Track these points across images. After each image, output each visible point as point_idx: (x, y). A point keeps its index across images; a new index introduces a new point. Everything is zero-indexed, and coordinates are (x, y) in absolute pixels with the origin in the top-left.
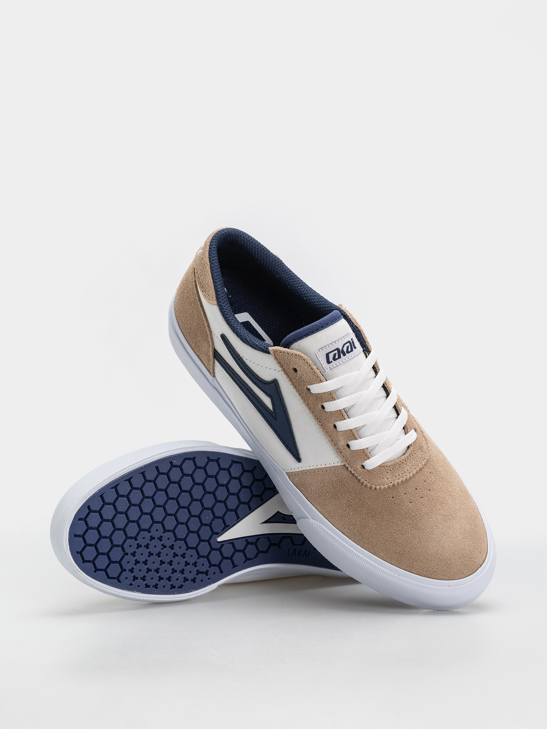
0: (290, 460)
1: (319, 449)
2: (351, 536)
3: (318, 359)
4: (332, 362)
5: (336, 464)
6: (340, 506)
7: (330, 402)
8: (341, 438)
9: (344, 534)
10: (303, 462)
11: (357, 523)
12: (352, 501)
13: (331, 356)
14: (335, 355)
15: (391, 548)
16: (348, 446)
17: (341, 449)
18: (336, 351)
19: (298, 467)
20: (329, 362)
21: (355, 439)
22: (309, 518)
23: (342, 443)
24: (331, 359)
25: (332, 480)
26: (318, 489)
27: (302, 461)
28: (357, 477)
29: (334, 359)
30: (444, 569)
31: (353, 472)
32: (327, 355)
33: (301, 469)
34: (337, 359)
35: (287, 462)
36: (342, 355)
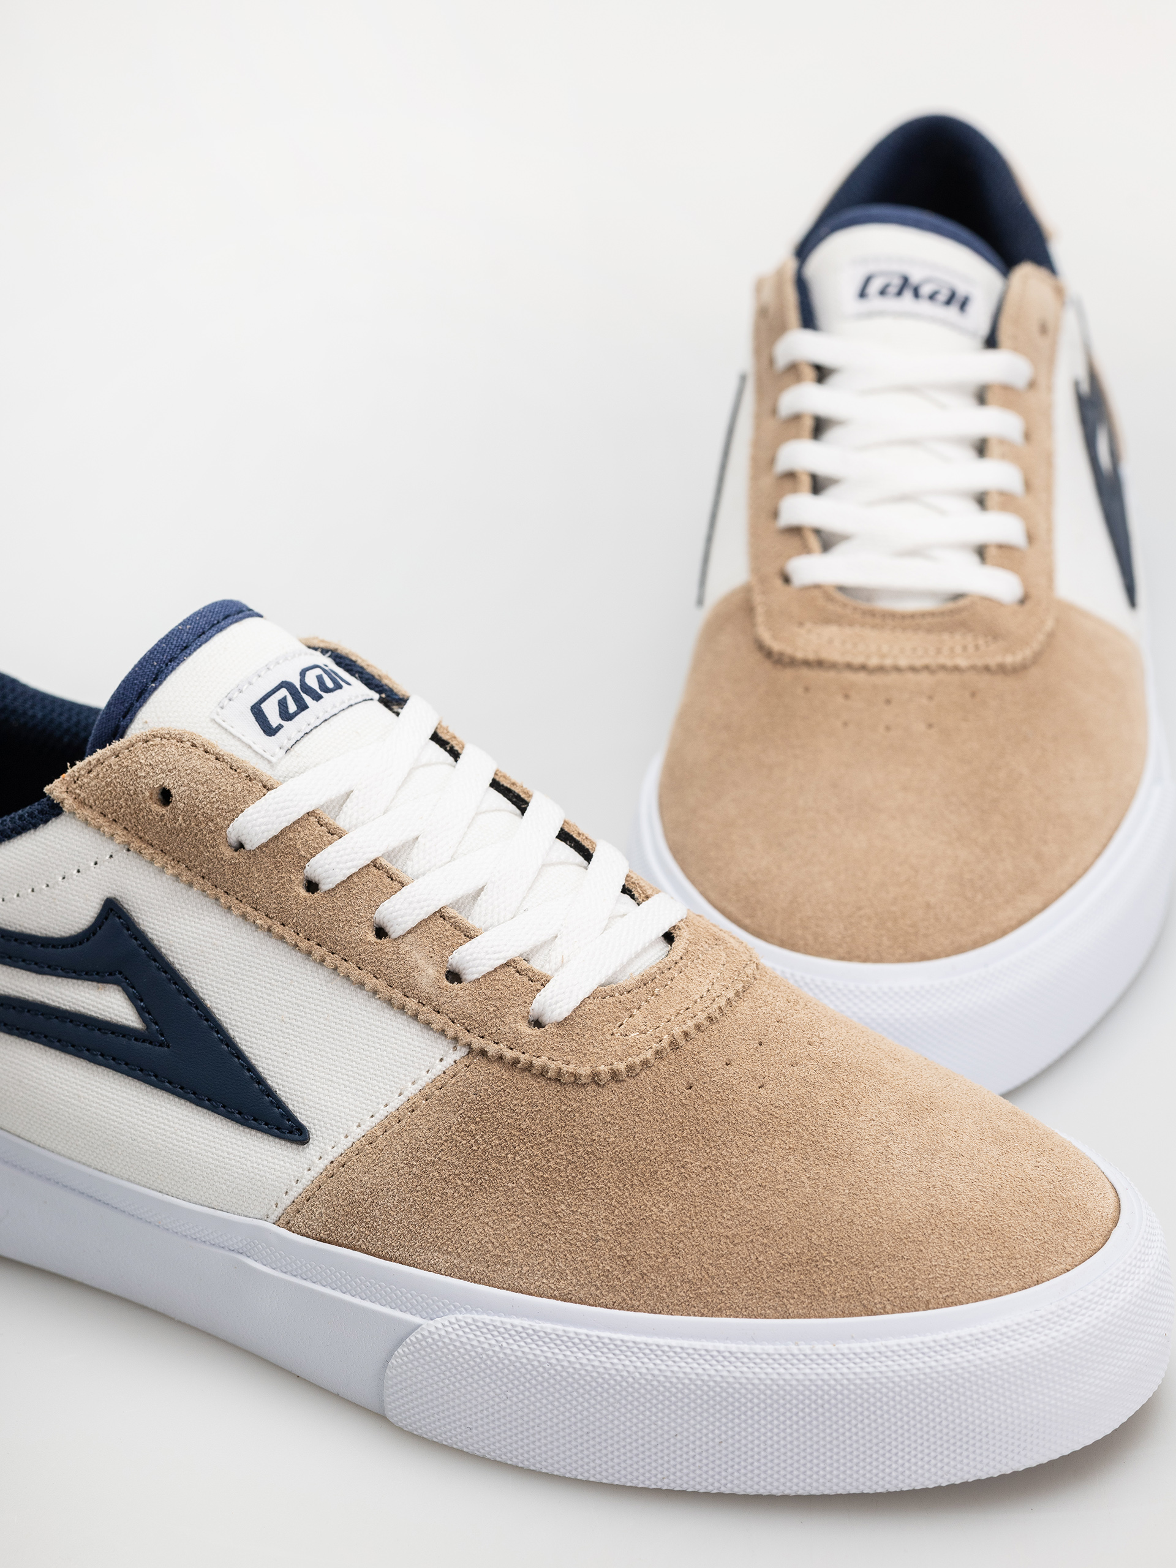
0: (270, 1159)
1: (356, 1049)
2: (598, 1289)
3: (231, 734)
4: (280, 727)
5: (439, 1068)
6: (512, 1204)
7: (329, 848)
8: (419, 958)
9: (570, 1300)
10: (319, 1133)
11: (599, 1233)
12: (548, 1161)
13: (271, 709)
14: (283, 704)
15: (760, 1259)
16: (454, 976)
17: (433, 997)
18: (283, 692)
19: (306, 1166)
20: (270, 731)
21: (469, 935)
22: (419, 1326)
23: (429, 974)
24: (274, 719)
25: (445, 1129)
26: (410, 1191)
27: (313, 1131)
28: (529, 1067)
29: (286, 716)
30: (987, 1254)
31: (509, 1054)
32: (257, 711)
33: (321, 1165)
34: (296, 714)
35: (262, 1173)
36: (307, 699)
